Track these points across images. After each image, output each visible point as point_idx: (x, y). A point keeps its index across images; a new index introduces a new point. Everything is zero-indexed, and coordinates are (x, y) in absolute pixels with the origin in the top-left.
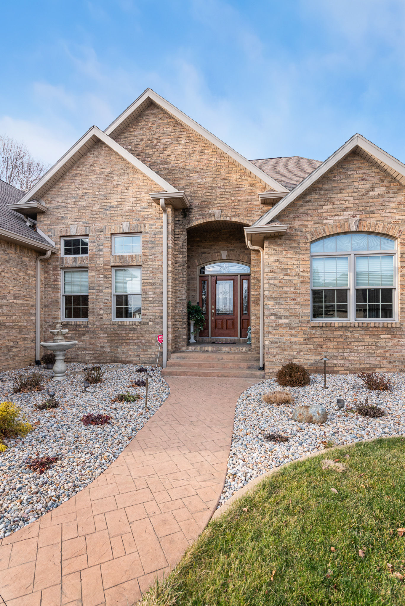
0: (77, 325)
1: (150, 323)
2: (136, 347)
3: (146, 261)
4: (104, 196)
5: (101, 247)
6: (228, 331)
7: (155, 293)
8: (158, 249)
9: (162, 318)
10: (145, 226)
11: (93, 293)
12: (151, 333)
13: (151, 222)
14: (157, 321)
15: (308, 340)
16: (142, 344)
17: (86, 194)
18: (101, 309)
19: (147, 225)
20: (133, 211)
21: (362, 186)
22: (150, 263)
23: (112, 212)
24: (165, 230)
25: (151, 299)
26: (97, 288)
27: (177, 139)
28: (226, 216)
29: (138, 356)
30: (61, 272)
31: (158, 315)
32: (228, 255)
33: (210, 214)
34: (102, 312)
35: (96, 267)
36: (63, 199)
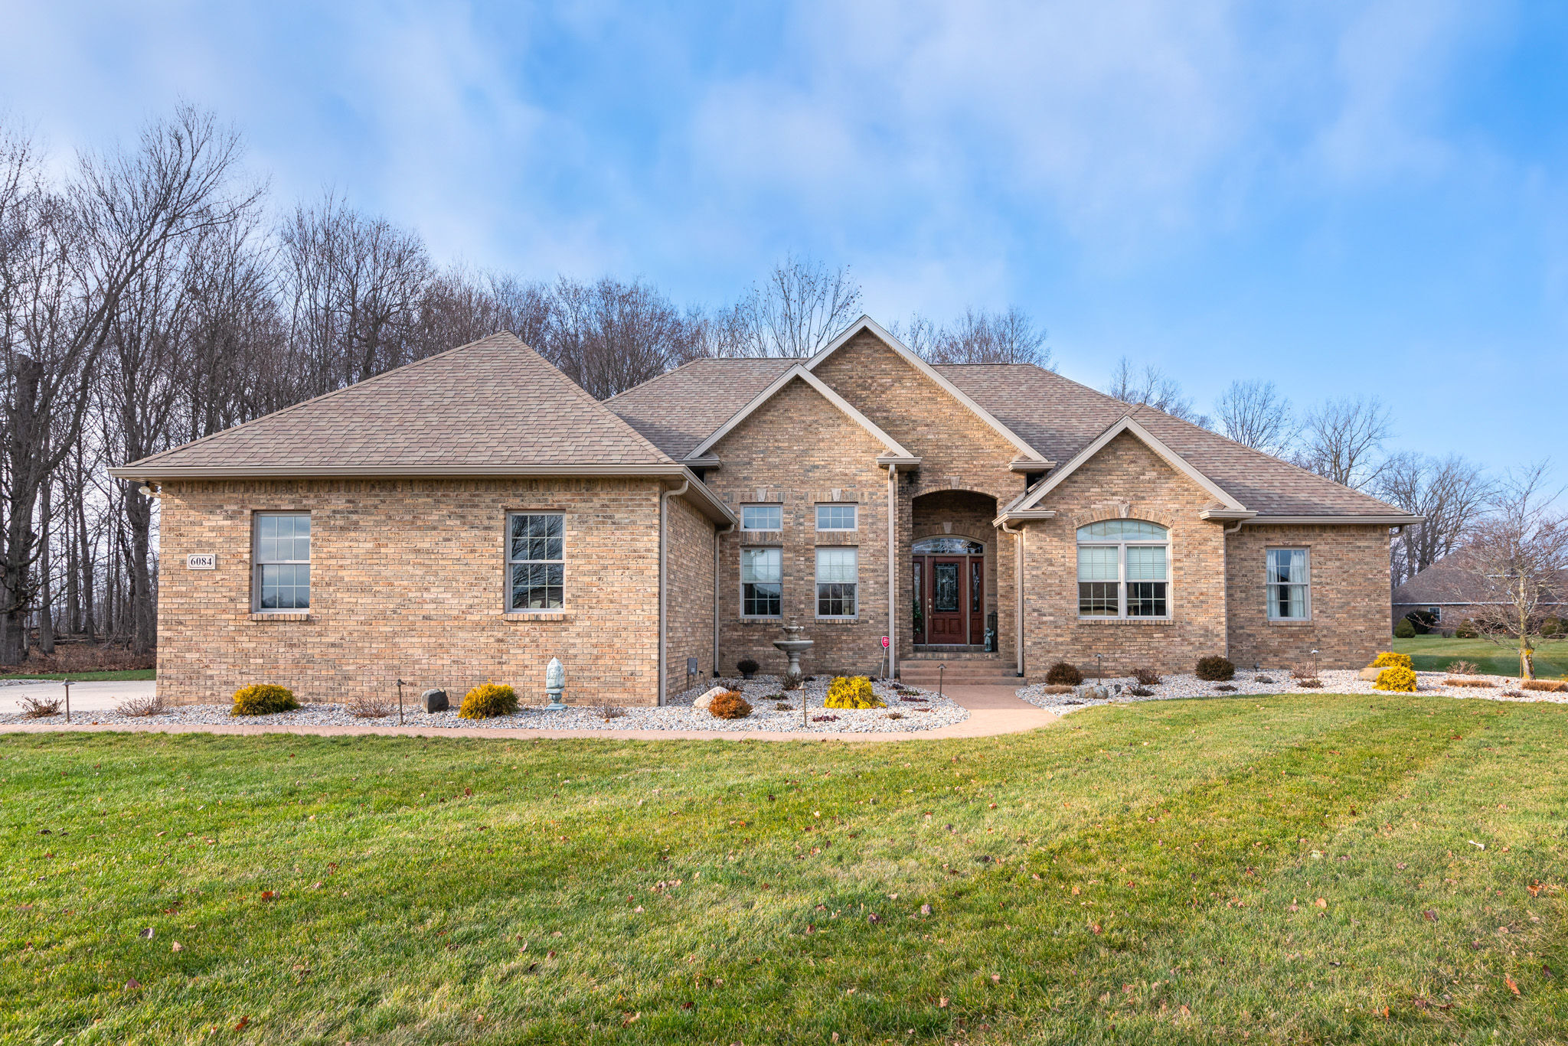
0: (766, 624)
1: (871, 622)
2: (851, 653)
3: (864, 541)
4: (805, 452)
5: (802, 520)
6: (952, 636)
7: (876, 583)
8: (881, 525)
9: (887, 614)
10: (862, 495)
11: (790, 582)
12: (871, 634)
13: (870, 490)
14: (880, 618)
15: (1075, 640)
16: (860, 649)
17: (779, 448)
18: (801, 603)
19: (866, 494)
20: (846, 475)
21: (1132, 468)
22: (871, 543)
23: (817, 474)
24: (891, 501)
25: (871, 590)
26: (796, 574)
27: (900, 380)
28: (966, 484)
29: (854, 664)
30: (741, 552)
31: (880, 611)
33: (944, 481)
34: (802, 606)
35: (795, 546)
36: (745, 452)
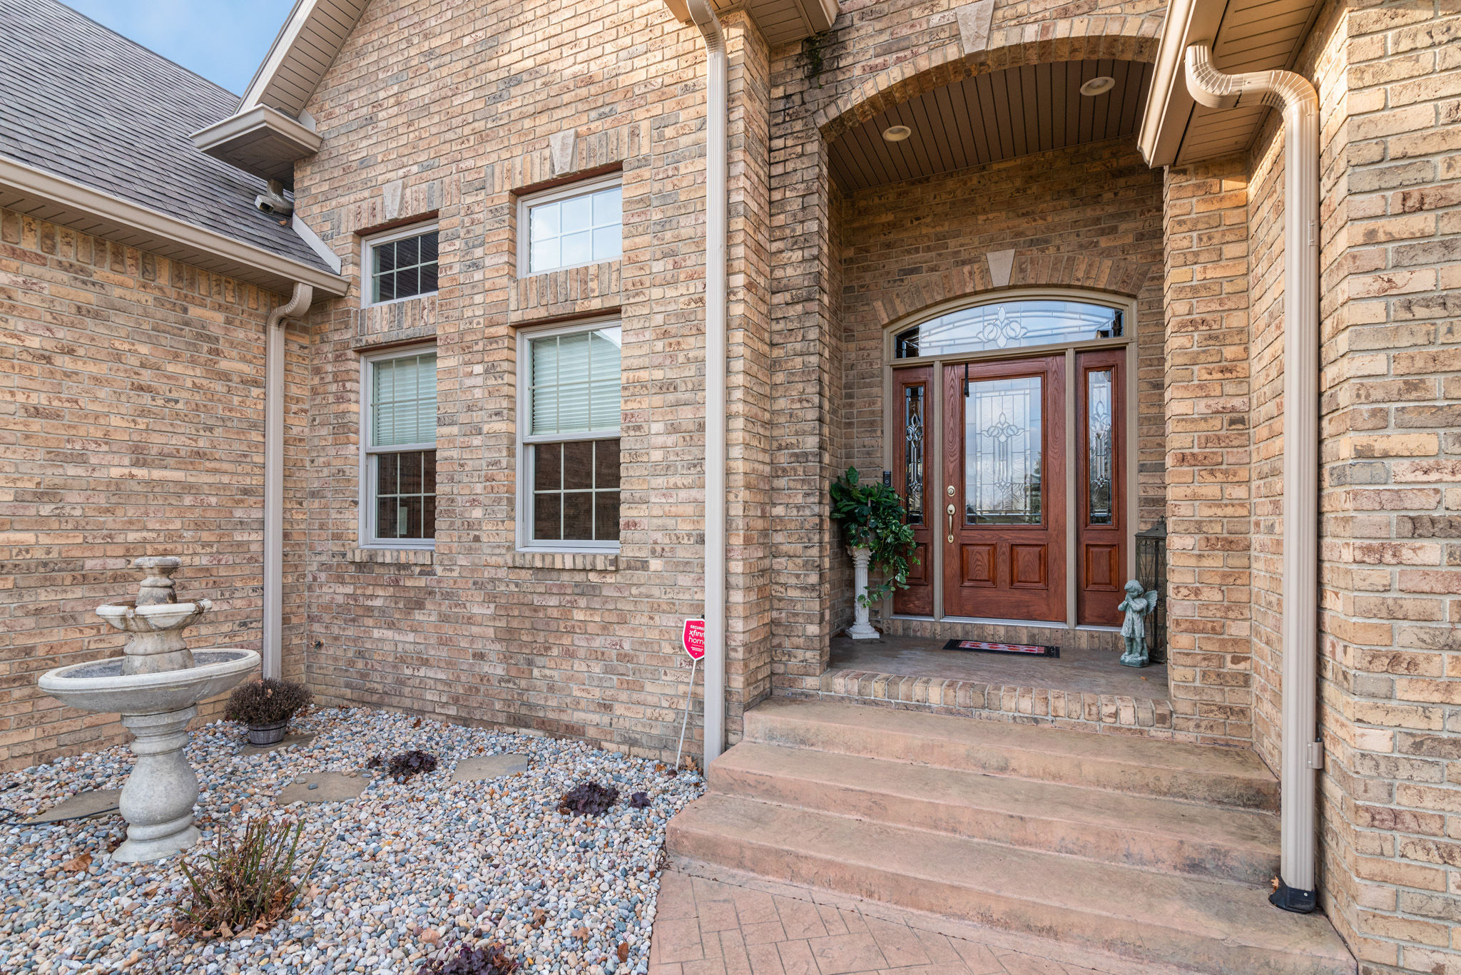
0: (400, 566)
1: (655, 564)
2: (597, 668)
3: (638, 288)
4: (492, 44)
5: (478, 252)
6: (1017, 596)
7: (673, 429)
8: (686, 227)
9: (701, 540)
10: (634, 134)
11: (451, 439)
12: (656, 609)
13: (657, 109)
14: (682, 554)
16: (623, 657)
17: (430, 54)
18: (474, 502)
19: (645, 126)
20: (590, 81)
22: (657, 293)
23: (517, 101)
24: (714, 137)
25: (657, 456)
26: (463, 418)
28: (1020, 21)
29: (606, 707)
30: (364, 368)
31: (685, 527)
32: (1020, 268)
33: (933, 32)
34: (477, 513)
35: (462, 334)
36: (363, 92)
